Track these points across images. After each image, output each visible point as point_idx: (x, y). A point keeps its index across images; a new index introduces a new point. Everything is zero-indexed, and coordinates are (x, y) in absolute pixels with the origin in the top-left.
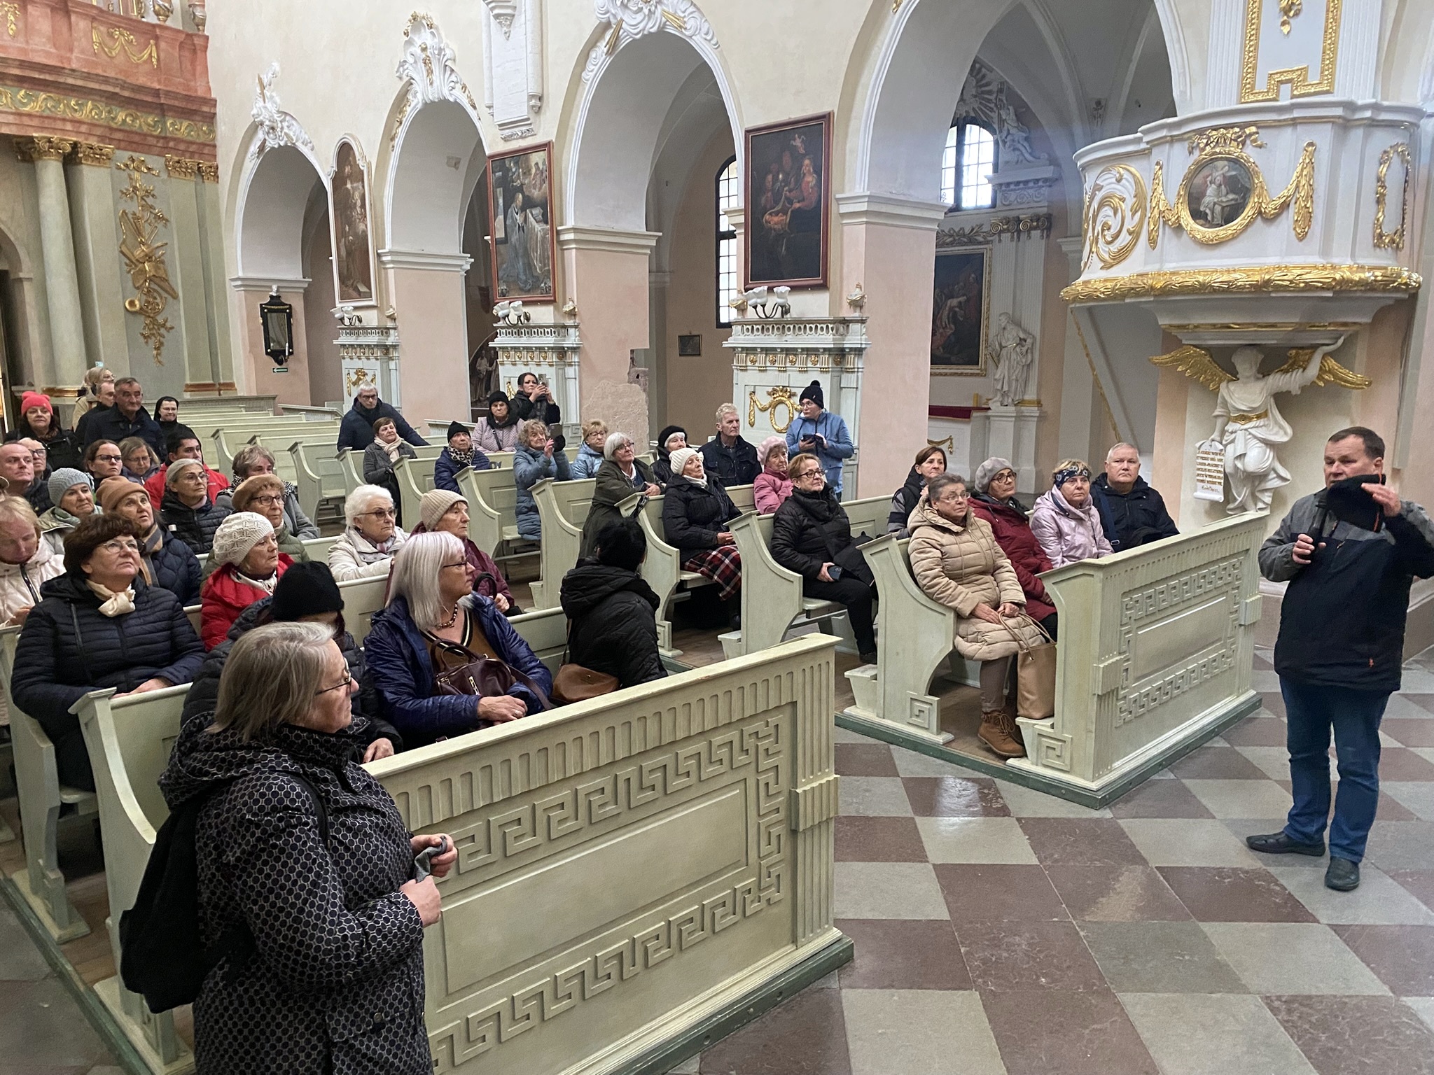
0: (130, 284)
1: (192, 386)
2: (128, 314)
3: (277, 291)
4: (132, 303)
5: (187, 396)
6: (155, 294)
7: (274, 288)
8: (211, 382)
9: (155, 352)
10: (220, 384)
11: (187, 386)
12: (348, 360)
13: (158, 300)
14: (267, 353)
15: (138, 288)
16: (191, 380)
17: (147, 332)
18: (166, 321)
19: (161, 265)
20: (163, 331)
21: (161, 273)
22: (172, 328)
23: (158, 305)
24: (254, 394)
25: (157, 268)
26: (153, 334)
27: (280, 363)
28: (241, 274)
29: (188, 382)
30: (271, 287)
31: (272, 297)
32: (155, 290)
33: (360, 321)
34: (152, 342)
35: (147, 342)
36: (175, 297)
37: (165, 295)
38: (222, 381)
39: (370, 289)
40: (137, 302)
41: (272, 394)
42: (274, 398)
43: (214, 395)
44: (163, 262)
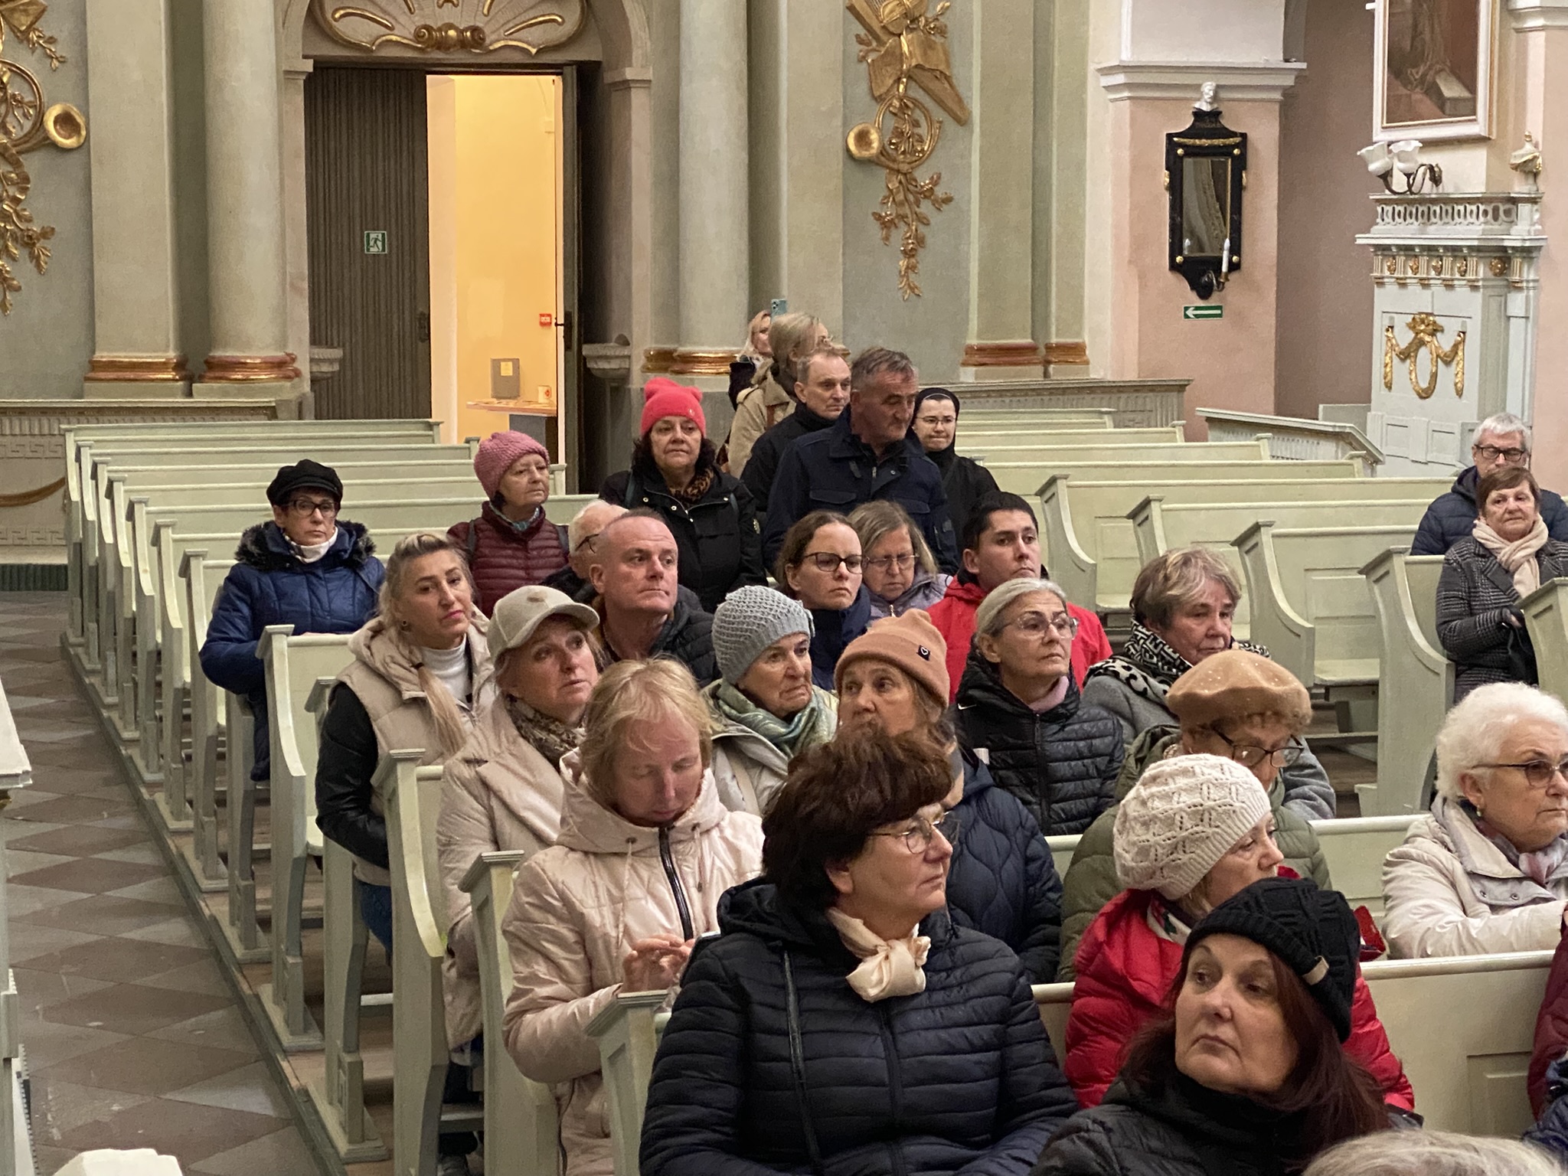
0: (864, 86)
1: (981, 350)
2: (851, 164)
3: (1215, 98)
4: (862, 138)
5: (968, 376)
6: (918, 115)
7: (1208, 89)
8: (1027, 341)
9: (903, 263)
10: (1049, 348)
11: (970, 350)
12: (1392, 288)
13: (923, 130)
14: (1174, 266)
15: (878, 99)
16: (979, 337)
17: (889, 211)
18: (936, 181)
19: (938, 39)
20: (926, 208)
21: (936, 61)
22: (948, 200)
23: (921, 141)
24: (1131, 375)
25: (927, 46)
26: (903, 217)
27: (1204, 292)
28: (1127, 56)
29: (974, 341)
30: (1197, 87)
31: (1198, 114)
32: (915, 102)
33: (1436, 179)
34: (898, 235)
35: (887, 238)
36: (962, 120)
37: (938, 114)
38: (1054, 340)
39: (1472, 87)
40: (874, 136)
41: (1176, 376)
42: (1181, 388)
43: (1031, 375)
44: (942, 31)
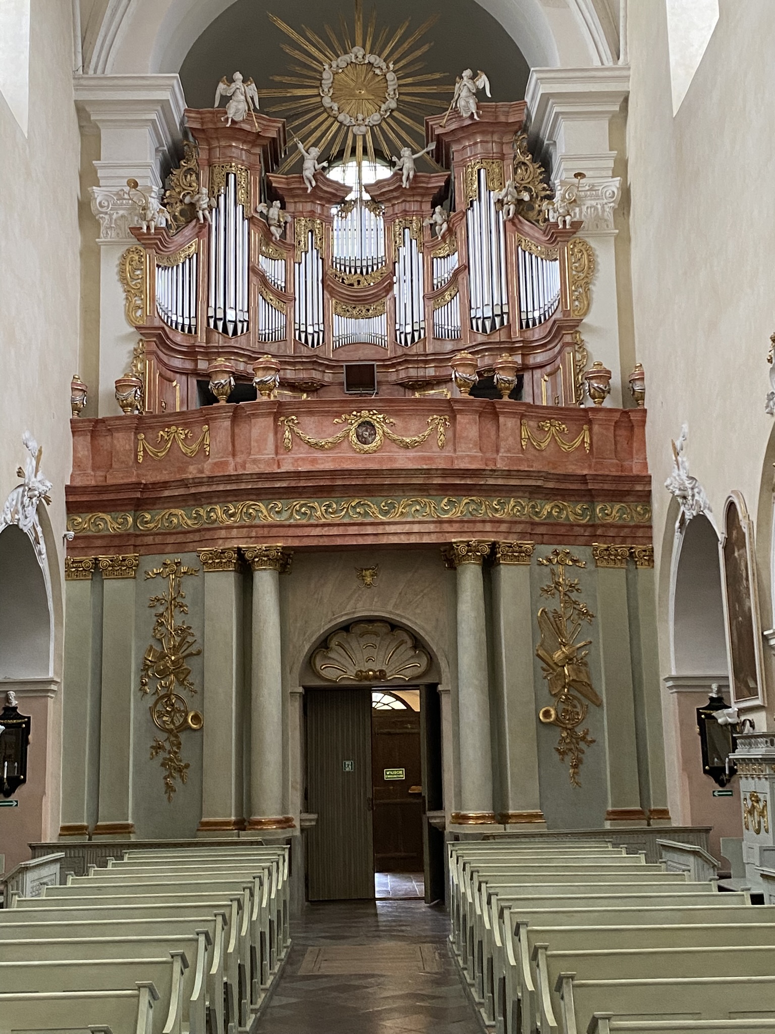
0: (546, 691)
1: (613, 812)
2: (541, 725)
3: (718, 691)
4: (547, 714)
5: (608, 825)
6: (576, 702)
7: (714, 687)
8: (639, 808)
9: (571, 771)
10: (650, 811)
11: (609, 813)
12: (744, 779)
13: (579, 709)
14: (705, 772)
15: (555, 695)
16: (613, 806)
17: (562, 748)
18: (586, 733)
19: (583, 668)
20: (582, 745)
21: (583, 677)
22: (593, 741)
23: (578, 714)
24: (689, 825)
25: (578, 671)
26: (570, 750)
27: (722, 784)
28: (674, 673)
29: (610, 809)
30: (710, 687)
31: (712, 699)
32: (575, 698)
33: (752, 725)
34: (569, 759)
35: (563, 760)
36: (600, 705)
37: (586, 702)
38: (652, 808)
39: (757, 684)
40: (553, 712)
41: (706, 825)
42: (707, 830)
43: (642, 825)
44: (585, 664)
